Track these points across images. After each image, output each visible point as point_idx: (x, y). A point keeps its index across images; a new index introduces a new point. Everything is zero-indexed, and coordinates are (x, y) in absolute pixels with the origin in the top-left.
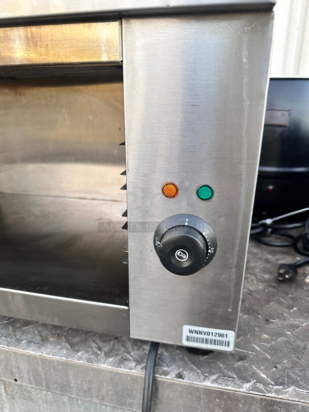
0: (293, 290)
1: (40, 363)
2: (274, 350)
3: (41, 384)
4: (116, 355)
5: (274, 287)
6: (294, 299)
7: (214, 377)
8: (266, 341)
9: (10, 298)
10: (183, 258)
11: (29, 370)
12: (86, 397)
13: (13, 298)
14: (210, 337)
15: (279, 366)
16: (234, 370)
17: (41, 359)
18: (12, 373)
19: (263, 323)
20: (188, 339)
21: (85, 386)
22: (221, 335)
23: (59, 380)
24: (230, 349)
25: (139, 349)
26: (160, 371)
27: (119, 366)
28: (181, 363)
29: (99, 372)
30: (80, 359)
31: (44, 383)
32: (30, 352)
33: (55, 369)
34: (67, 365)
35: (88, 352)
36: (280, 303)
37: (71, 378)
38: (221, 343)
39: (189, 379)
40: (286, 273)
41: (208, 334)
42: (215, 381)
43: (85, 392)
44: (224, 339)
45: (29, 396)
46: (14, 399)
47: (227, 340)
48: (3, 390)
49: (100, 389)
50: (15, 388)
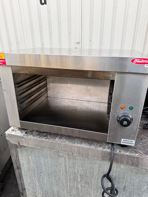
1: (81, 148)
2: (144, 147)
3: (80, 154)
4: (102, 147)
5: (142, 130)
7: (129, 152)
8: (141, 145)
9: (75, 131)
10: (125, 123)
11: (77, 151)
12: (93, 158)
14: (129, 142)
15: (145, 150)
16: (134, 151)
17: (82, 148)
18: (72, 151)
19: (140, 140)
20: (123, 142)
21: (93, 155)
22: (131, 141)
23: (86, 153)
24: (133, 145)
25: (107, 145)
26: (115, 151)
27: (104, 149)
28: (119, 149)
29: (98, 151)
30: (93, 147)
31: (81, 154)
32: (79, 145)
33: (85, 150)
34: (89, 149)
35: (94, 146)
36: (145, 135)
37: (90, 152)
38: (131, 144)
39: (123, 152)
40: (146, 126)
41: (128, 141)
43: (93, 156)
44: (132, 142)
45: (75, 158)
46: (70, 159)
47: (133, 143)
48: (67, 157)
49: (98, 156)
50: (72, 156)
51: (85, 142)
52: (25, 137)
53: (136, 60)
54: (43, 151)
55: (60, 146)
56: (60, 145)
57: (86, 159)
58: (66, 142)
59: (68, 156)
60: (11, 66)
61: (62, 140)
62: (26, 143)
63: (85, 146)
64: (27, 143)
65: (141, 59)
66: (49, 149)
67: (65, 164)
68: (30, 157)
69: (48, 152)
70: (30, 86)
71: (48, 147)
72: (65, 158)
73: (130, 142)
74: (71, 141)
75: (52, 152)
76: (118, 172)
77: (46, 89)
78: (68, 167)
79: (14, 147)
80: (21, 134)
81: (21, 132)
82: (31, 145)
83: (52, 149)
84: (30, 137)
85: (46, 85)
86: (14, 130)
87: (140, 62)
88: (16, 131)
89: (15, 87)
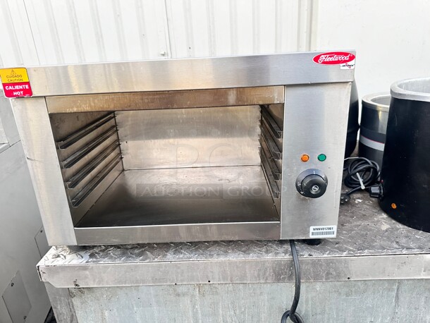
0: (350, 208)
3: (227, 280)
4: (271, 252)
6: (353, 213)
8: (346, 234)
9: (208, 228)
11: (219, 272)
12: (256, 280)
13: (210, 228)
14: (325, 231)
15: (357, 243)
16: (336, 248)
17: (229, 263)
18: (207, 277)
20: (313, 234)
21: (256, 274)
22: (330, 229)
23: (239, 274)
24: (334, 236)
25: (281, 248)
26: (300, 255)
27: (276, 256)
30: (252, 257)
31: (229, 279)
32: (222, 259)
33: (237, 267)
34: (245, 262)
35: (255, 253)
37: (247, 271)
38: (329, 233)
39: (316, 255)
40: (345, 199)
41: (324, 229)
42: (329, 254)
43: (256, 277)
45: (216, 292)
46: (204, 296)
47: (333, 231)
48: (197, 292)
49: (265, 274)
50: (207, 287)
51: (233, 250)
52: (91, 265)
53: (323, 56)
54: (138, 290)
55: (179, 271)
56: (179, 268)
57: (241, 286)
58: (190, 258)
59: (199, 291)
60: (45, 97)
61: (181, 256)
62: (94, 281)
63: (235, 257)
64: (97, 280)
65: (331, 54)
66: (153, 282)
67: (193, 311)
68: (106, 313)
69: (152, 292)
70: (87, 144)
71: (150, 279)
72: (193, 296)
73: (328, 231)
74: (202, 254)
75: (161, 288)
76: (310, 302)
77: (119, 152)
78: (200, 315)
79: (62, 298)
80: (80, 261)
81: (79, 256)
82: (107, 283)
83: (160, 282)
84: (104, 262)
85: (117, 144)
86: (58, 256)
87: (331, 59)
88: (65, 257)
89: (57, 148)
